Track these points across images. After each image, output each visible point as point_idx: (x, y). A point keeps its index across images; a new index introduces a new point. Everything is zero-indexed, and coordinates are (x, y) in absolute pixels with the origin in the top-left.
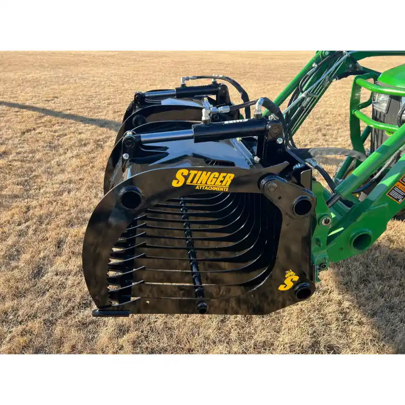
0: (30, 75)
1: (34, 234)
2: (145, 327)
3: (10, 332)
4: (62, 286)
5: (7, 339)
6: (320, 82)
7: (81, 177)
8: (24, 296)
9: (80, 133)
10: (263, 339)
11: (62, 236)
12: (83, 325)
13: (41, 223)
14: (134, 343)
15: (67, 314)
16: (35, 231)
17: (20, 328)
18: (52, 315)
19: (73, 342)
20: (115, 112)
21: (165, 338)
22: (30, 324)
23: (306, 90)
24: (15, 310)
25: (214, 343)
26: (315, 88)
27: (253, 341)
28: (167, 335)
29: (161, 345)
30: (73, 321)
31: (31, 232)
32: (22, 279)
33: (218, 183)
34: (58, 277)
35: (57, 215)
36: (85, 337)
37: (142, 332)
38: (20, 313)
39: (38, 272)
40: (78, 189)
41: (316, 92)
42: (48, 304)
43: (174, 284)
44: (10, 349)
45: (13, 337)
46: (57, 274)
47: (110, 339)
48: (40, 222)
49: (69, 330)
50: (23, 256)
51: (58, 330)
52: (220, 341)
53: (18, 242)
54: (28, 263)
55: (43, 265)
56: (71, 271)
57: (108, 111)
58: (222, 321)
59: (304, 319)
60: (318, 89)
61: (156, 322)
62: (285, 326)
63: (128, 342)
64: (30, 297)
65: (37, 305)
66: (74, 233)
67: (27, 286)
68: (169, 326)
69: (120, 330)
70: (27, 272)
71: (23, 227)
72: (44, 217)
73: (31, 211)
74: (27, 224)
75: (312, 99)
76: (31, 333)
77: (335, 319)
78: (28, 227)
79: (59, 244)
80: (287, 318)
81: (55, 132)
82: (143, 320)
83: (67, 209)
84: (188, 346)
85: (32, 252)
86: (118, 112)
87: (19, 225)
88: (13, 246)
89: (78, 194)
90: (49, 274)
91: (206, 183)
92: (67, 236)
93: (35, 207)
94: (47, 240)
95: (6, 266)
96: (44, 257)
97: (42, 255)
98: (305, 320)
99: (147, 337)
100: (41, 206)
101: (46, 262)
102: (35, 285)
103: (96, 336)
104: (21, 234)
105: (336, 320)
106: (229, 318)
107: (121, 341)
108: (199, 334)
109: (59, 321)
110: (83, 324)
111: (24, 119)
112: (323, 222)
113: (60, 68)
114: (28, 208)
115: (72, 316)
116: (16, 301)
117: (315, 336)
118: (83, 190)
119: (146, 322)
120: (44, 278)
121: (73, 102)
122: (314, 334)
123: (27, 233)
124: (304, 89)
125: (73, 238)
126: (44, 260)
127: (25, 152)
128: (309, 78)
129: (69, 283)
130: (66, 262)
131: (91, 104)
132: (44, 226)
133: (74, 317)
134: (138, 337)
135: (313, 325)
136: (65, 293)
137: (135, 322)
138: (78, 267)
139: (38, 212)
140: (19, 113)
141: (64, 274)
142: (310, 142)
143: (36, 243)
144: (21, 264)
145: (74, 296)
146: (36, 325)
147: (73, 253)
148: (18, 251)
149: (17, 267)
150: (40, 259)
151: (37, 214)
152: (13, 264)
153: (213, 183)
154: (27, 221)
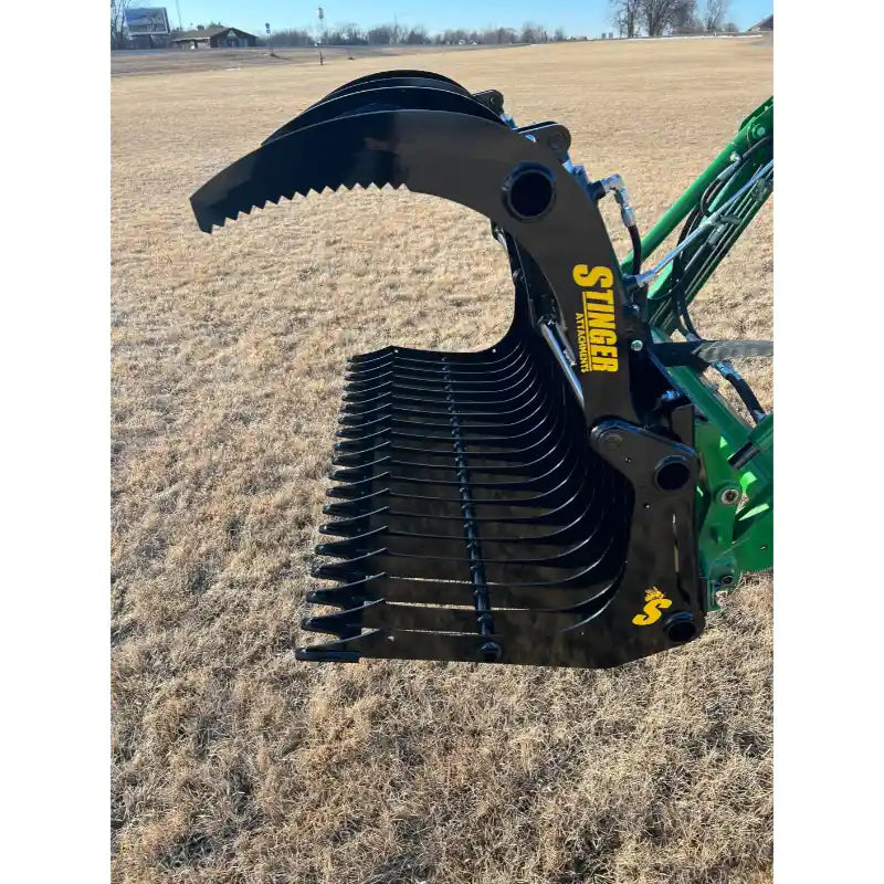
0: (158, 166)
1: (188, 507)
2: (393, 687)
3: (158, 689)
4: (243, 608)
5: (154, 701)
6: (749, 189)
7: (268, 390)
8: (178, 626)
9: (261, 295)
10: (616, 717)
11: (237, 512)
12: (282, 680)
13: (199, 486)
14: (373, 716)
15: (254, 658)
16: (190, 501)
17: (174, 682)
18: (228, 662)
19: (266, 711)
20: (329, 244)
21: (429, 710)
22: (191, 676)
23: (715, 210)
24: (164, 650)
25: (521, 720)
26: (739, 202)
27: (595, 721)
28: (432, 704)
29: (422, 722)
30: (265, 674)
31: (181, 503)
32: (172, 594)
33: (595, 350)
34: (234, 591)
35: (226, 470)
36: (288, 703)
37: (387, 696)
38: (173, 655)
39: (199, 582)
40: (263, 416)
41: (739, 211)
42: (221, 641)
43: (447, 607)
44: (159, 719)
45: (163, 699)
46: (232, 586)
47: (330, 705)
48: (195, 483)
49: (258, 687)
50: (172, 549)
51: (239, 687)
52: (532, 718)
53: (160, 523)
54: (180, 563)
55: (207, 566)
56: (257, 579)
57: (315, 243)
58: (538, 681)
59: (699, 682)
60: (745, 204)
61: (412, 678)
62: (659, 694)
63: (363, 713)
64: (187, 627)
65: (200, 642)
66: (260, 507)
67: (182, 606)
68: (437, 686)
69: (348, 692)
70: (180, 580)
71: (167, 493)
72: (203, 472)
73: (180, 464)
74: (174, 487)
75: (729, 225)
76: (194, 692)
77: (762, 684)
78: (176, 494)
79: (233, 527)
80: (666, 679)
81: (214, 294)
82: (389, 675)
83: (244, 458)
84: (471, 726)
85: (186, 542)
86: (335, 242)
87: (160, 490)
88: (152, 530)
89: (265, 427)
90: (218, 585)
91: (590, 328)
92: (246, 513)
93: (186, 454)
94: (212, 519)
95: (142, 569)
96: (208, 553)
97: (203, 548)
98: (701, 684)
99: (395, 706)
100: (197, 451)
101: (211, 561)
102: (196, 606)
103: (305, 701)
104: (166, 507)
105: (764, 686)
106: (551, 675)
107: (349, 711)
108: (492, 705)
109: (241, 671)
110: (282, 678)
111: (153, 269)
112: (723, 498)
113: (216, 145)
114: (174, 459)
115: (262, 663)
116: (164, 635)
117: (717, 716)
118: (273, 418)
119: (394, 679)
120: (210, 592)
121: (245, 226)
122: (717, 712)
123: (174, 506)
124: (710, 209)
125: (259, 516)
126: (208, 558)
127: (161, 340)
128: (723, 185)
129: (255, 602)
130: (248, 563)
131: (281, 226)
132: (204, 491)
133: (266, 666)
134: (381, 706)
135: (715, 695)
136: (248, 621)
137: (375, 679)
138: (269, 572)
139: (191, 464)
140: (143, 255)
141: (244, 584)
142: (746, 298)
143: (193, 525)
144: (169, 565)
145: (265, 626)
146: (200, 678)
147: (259, 545)
148: (162, 541)
149: (161, 571)
150: (201, 556)
151: (191, 467)
152: (155, 564)
153: (594, 340)
154: (173, 482)
